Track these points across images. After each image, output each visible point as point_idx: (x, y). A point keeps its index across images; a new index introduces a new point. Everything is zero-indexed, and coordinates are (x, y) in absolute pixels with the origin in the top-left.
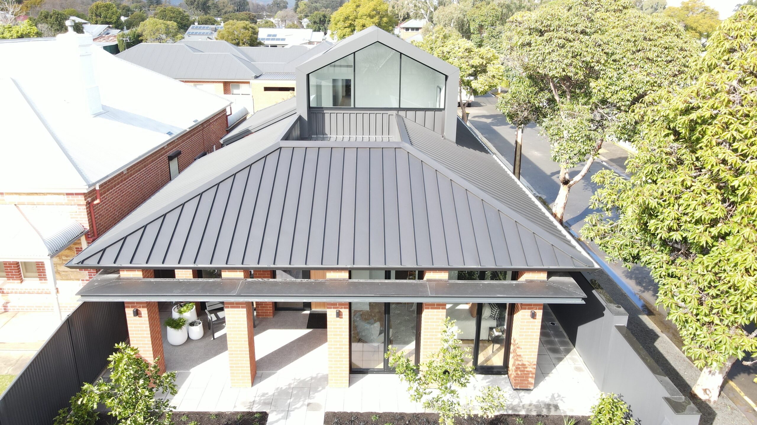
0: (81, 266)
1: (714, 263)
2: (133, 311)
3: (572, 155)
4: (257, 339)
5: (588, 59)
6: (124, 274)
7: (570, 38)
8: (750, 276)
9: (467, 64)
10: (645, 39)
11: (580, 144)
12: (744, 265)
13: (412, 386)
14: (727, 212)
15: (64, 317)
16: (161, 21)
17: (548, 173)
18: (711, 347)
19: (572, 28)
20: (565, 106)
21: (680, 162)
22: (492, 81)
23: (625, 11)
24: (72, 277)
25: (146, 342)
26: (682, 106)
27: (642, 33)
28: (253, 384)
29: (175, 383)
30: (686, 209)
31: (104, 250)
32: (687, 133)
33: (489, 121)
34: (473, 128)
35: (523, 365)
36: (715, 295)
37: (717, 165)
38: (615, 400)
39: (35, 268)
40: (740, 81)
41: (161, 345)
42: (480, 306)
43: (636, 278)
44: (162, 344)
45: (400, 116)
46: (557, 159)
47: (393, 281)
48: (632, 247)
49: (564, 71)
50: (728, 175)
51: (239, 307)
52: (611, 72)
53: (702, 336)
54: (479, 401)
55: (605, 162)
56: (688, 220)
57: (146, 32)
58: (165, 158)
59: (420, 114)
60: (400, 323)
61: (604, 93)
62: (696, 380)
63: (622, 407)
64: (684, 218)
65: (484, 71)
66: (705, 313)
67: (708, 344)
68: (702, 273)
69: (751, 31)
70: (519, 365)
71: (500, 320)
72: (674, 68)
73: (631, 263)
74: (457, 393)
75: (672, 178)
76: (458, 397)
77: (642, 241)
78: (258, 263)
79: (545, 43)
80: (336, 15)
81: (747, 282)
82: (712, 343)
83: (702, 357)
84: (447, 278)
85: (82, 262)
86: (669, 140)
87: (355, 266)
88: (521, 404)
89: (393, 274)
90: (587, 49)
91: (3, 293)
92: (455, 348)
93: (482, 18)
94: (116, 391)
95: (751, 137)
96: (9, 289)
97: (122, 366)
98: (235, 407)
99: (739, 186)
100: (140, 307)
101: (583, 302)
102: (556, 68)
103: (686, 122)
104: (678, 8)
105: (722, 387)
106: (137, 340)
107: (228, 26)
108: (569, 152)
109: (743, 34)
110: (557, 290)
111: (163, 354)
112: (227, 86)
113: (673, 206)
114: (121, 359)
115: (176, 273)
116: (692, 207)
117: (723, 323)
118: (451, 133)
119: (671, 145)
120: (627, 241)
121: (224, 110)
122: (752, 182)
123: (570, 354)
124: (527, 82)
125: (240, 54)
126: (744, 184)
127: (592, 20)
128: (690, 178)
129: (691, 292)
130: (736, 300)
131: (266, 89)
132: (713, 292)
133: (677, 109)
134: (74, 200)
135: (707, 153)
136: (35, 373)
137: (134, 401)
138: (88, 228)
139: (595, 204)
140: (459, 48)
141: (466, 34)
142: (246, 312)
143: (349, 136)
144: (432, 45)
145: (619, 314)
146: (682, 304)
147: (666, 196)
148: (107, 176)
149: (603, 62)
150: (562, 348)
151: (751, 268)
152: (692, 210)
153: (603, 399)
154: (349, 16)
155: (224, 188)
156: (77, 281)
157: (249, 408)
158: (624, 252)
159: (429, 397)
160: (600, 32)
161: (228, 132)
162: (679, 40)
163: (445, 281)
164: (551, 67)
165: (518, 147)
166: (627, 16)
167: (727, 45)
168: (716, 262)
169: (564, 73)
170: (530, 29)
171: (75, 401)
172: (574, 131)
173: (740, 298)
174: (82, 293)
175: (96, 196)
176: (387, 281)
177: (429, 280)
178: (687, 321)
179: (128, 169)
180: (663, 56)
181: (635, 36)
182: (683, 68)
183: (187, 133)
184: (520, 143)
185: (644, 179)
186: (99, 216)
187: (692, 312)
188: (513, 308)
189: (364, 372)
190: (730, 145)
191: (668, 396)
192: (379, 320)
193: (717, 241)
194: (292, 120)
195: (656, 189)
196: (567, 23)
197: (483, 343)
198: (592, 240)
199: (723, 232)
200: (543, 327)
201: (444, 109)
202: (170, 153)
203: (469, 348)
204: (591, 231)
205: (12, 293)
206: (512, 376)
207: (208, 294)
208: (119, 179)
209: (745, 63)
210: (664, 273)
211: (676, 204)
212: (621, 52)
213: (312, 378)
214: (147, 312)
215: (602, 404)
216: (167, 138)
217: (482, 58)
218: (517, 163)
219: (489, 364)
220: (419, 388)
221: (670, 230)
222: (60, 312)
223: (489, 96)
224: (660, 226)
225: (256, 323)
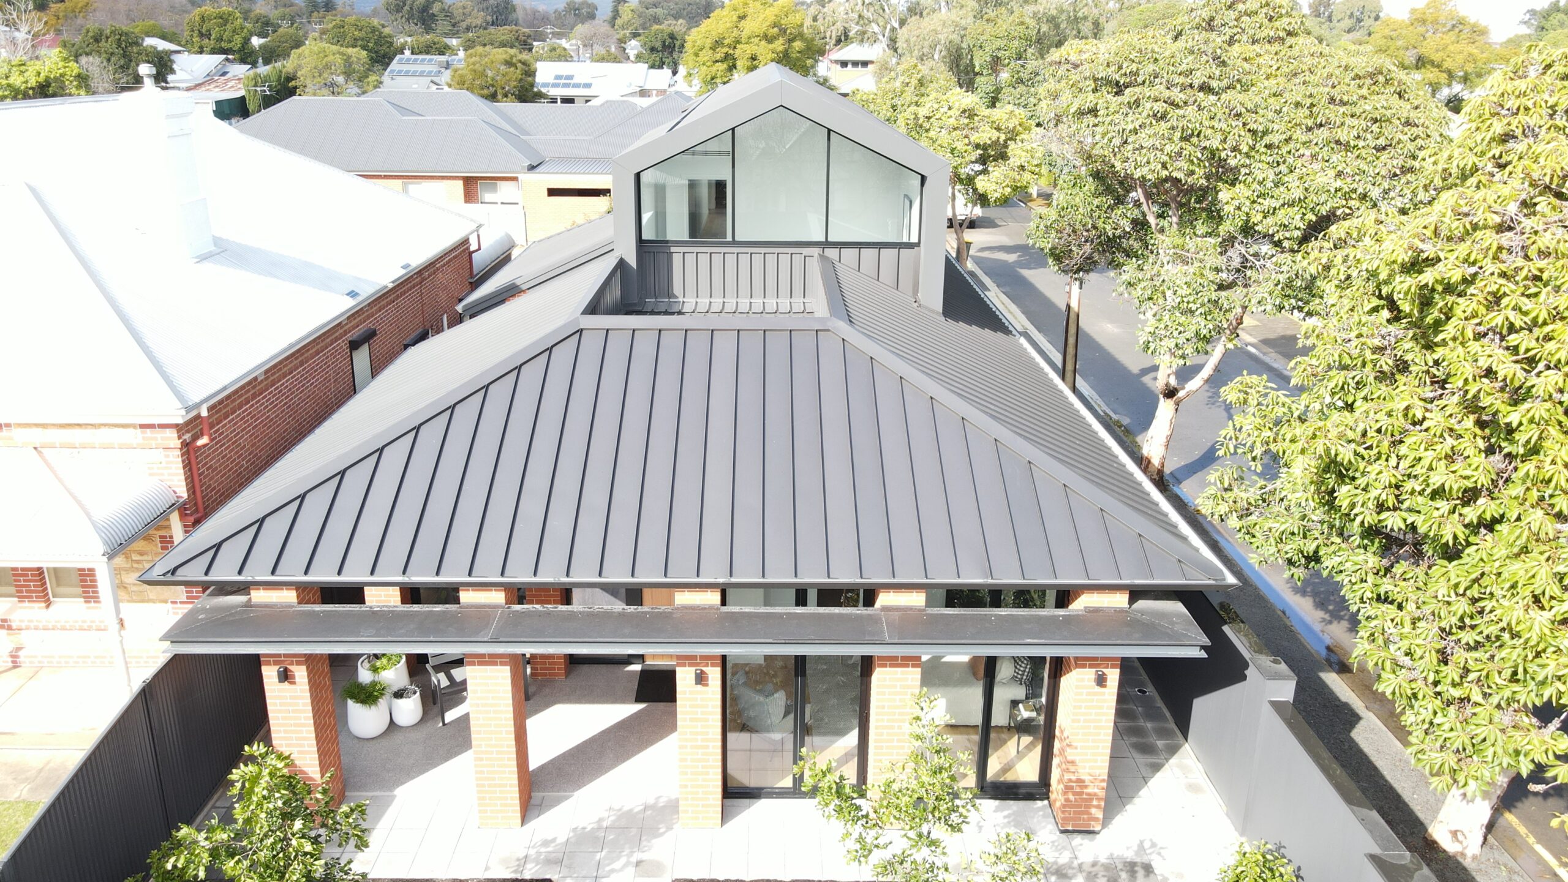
0: (170, 579)
1: (1469, 579)
2: (278, 671)
3: (1181, 340)
4: (533, 724)
5: (1215, 143)
6: (258, 596)
7: (1177, 100)
8: (1542, 608)
9: (966, 141)
10: (1332, 100)
11: (1199, 319)
12: (1531, 588)
13: (851, 830)
14: (1498, 474)
15: (137, 686)
16: (335, 48)
17: (1135, 369)
18: (1464, 749)
19: (1181, 80)
20: (1167, 239)
21: (1403, 366)
22: (1018, 177)
23: (1290, 41)
24: (152, 596)
25: (304, 735)
26: (1405, 257)
27: (1327, 89)
28: (524, 819)
29: (364, 826)
30: (1413, 466)
31: (218, 546)
32: (1415, 312)
33: (1012, 258)
34: (979, 273)
35: (1079, 781)
36: (1472, 644)
37: (1475, 380)
38: (1269, 857)
39: (76, 578)
40: (1524, 204)
41: (335, 740)
42: (991, 664)
43: (1315, 594)
44: (337, 737)
45: (827, 258)
46: (1152, 349)
47: (812, 609)
48: (1305, 537)
49: (1164, 166)
50: (1499, 401)
51: (495, 664)
52: (1262, 171)
53: (1446, 727)
54: (988, 863)
55: (1252, 345)
56: (1418, 488)
57: (303, 72)
58: (343, 344)
59: (868, 254)
60: (827, 691)
61: (1247, 214)
62: (1436, 811)
63: (1282, 870)
64: (1409, 485)
65: (1003, 156)
66: (1453, 680)
67: (1458, 744)
68: (1447, 599)
69: (1546, 97)
70: (1070, 780)
71: (1033, 685)
72: (1389, 162)
73: (1302, 569)
74: (943, 845)
75: (1384, 399)
76: (944, 854)
77: (1325, 526)
78: (535, 574)
79: (1125, 109)
80: (698, 36)
81: (1536, 623)
82: (1467, 742)
83: (1446, 768)
84: (923, 603)
85: (174, 571)
86: (1378, 322)
87: (734, 580)
88: (1076, 863)
89: (812, 595)
90: (1212, 123)
91: (10, 628)
92: (938, 752)
93: (999, 43)
94: (244, 843)
95: (1545, 323)
96: (21, 621)
97: (260, 790)
98: (487, 869)
99: (1521, 424)
100: (292, 664)
101: (1203, 655)
102: (1148, 163)
103: (1413, 290)
104: (1403, 21)
105: (1490, 827)
106: (286, 732)
107: (474, 59)
108: (1175, 334)
109: (1530, 104)
110: (1149, 630)
111: (339, 757)
112: (472, 186)
113: (1387, 460)
114: (255, 779)
115: (366, 593)
116: (1426, 462)
117: (1490, 700)
118: (933, 293)
119: (1384, 331)
120: (1293, 524)
121: (465, 242)
122: (1546, 416)
123: (1176, 756)
124: (1091, 185)
125: (498, 118)
126: (1531, 421)
127: (1224, 62)
128: (1422, 403)
129: (1423, 636)
130: (1514, 658)
131: (552, 192)
132: (1468, 637)
133: (1394, 262)
134: (156, 439)
135: (1455, 354)
136: (77, 803)
137: (282, 864)
138: (185, 495)
139: (1227, 448)
140: (950, 108)
141: (966, 77)
142: (509, 674)
143: (721, 301)
144: (896, 101)
145: (1277, 676)
146: (1406, 661)
147: (1372, 438)
148: (225, 388)
149: (1245, 149)
150: (1160, 743)
151: (1544, 593)
152: (1424, 470)
153: (1245, 854)
154: (724, 38)
155: (465, 415)
156: (163, 605)
157: (515, 872)
158: (1287, 548)
159: (886, 855)
160: (1239, 86)
161: (475, 285)
162: (1402, 103)
163: (920, 610)
164: (1139, 159)
165: (1073, 316)
166: (1295, 52)
167: (1498, 128)
168: (1473, 576)
169: (1165, 173)
170: (1096, 80)
171: (159, 859)
172: (1185, 291)
173: (1523, 654)
174: (174, 635)
175: (201, 430)
176: (800, 610)
177: (885, 609)
178: (1415, 696)
179: (266, 372)
180: (1369, 136)
181: (1311, 96)
182: (1410, 163)
183: (387, 292)
184: (1076, 309)
185: (1328, 400)
186: (208, 469)
187: (1425, 678)
188: (1059, 666)
189: (752, 794)
190: (1502, 338)
191: (1376, 850)
192: (784, 686)
193: (1476, 534)
194: (607, 265)
195: (1351, 424)
196: (1172, 68)
197: (998, 732)
198: (1222, 520)
199: (1488, 517)
200: (1121, 698)
201: (918, 244)
202: (354, 334)
203: (967, 753)
204: (1220, 502)
205: (28, 628)
206: (1058, 804)
207: (432, 639)
208: (248, 391)
209: (1535, 166)
210: (1368, 594)
211: (1393, 456)
212: (1283, 129)
213: (646, 808)
214: (305, 673)
215: (1241, 864)
216: (348, 304)
217: (998, 129)
218: (1071, 350)
219: (1010, 777)
220: (864, 835)
221: (1381, 507)
222: (127, 668)
223: (1015, 205)
224: (1360, 500)
225: (532, 689)
